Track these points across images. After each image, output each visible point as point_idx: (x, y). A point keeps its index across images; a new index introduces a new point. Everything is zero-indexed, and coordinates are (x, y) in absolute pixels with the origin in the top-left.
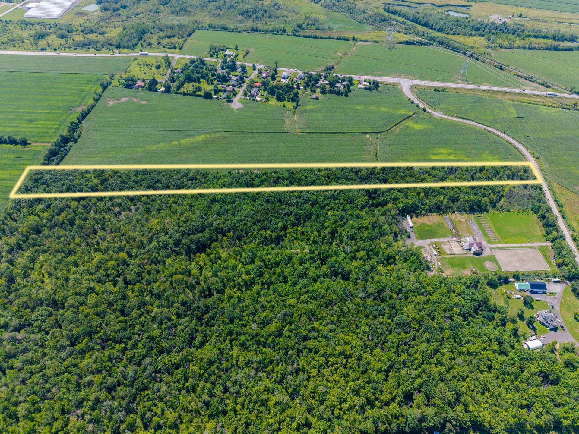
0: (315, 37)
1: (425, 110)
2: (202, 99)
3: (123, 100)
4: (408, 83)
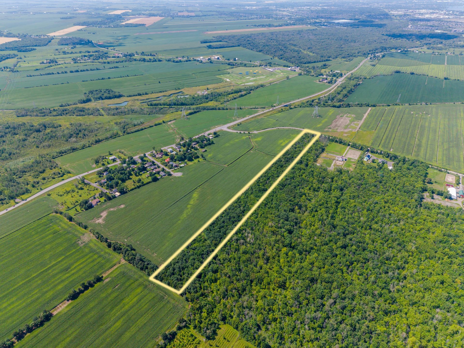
0: (142, 130)
1: (249, 133)
2: (153, 183)
3: (104, 214)
4: (225, 128)
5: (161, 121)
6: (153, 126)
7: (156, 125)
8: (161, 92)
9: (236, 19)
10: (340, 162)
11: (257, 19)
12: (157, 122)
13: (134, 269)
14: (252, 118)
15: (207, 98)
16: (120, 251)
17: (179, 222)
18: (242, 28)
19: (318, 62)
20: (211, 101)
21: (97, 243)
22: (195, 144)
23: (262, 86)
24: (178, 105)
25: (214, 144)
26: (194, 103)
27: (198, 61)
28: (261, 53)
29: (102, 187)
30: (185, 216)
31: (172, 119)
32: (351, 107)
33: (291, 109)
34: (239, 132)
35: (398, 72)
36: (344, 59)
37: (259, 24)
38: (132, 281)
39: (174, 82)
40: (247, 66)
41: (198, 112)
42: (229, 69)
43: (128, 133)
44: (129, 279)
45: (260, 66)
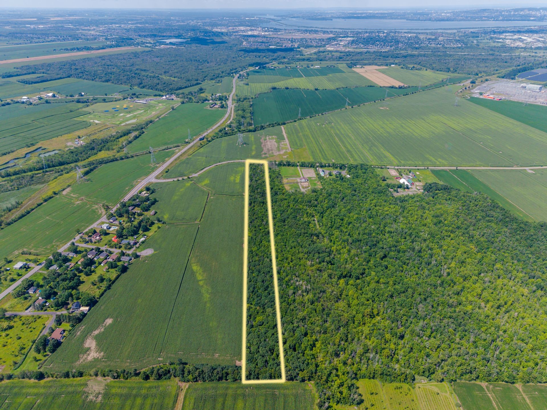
1: (189, 178)
2: (124, 275)
3: (90, 343)
4: (152, 179)
5: (50, 193)
6: (42, 204)
7: (46, 201)
8: (5, 154)
9: (29, 41)
10: (305, 183)
11: (61, 41)
12: (45, 196)
13: (208, 385)
14: (176, 160)
15: (93, 149)
16: (168, 375)
17: (208, 305)
18: (48, 53)
19: (189, 87)
20: (100, 151)
21: (122, 385)
22: (132, 209)
23: (151, 122)
24: (54, 166)
25: (157, 201)
26: (78, 159)
27: (23, 103)
28: (109, 84)
29: (46, 310)
30: (208, 296)
31: (65, 187)
32: (265, 129)
33: (210, 141)
34: (175, 180)
35: (274, 88)
36: (214, 81)
37: (72, 47)
38: (220, 400)
39: (13, 137)
40: (107, 101)
41: (95, 168)
42: (83, 107)
43: (9, 224)
44: (215, 400)
45: (124, 99)
